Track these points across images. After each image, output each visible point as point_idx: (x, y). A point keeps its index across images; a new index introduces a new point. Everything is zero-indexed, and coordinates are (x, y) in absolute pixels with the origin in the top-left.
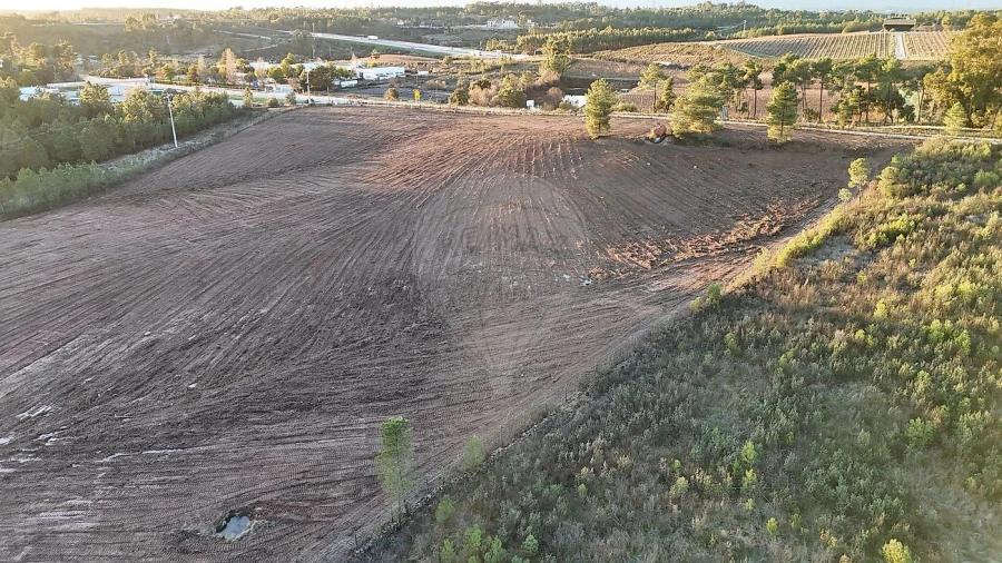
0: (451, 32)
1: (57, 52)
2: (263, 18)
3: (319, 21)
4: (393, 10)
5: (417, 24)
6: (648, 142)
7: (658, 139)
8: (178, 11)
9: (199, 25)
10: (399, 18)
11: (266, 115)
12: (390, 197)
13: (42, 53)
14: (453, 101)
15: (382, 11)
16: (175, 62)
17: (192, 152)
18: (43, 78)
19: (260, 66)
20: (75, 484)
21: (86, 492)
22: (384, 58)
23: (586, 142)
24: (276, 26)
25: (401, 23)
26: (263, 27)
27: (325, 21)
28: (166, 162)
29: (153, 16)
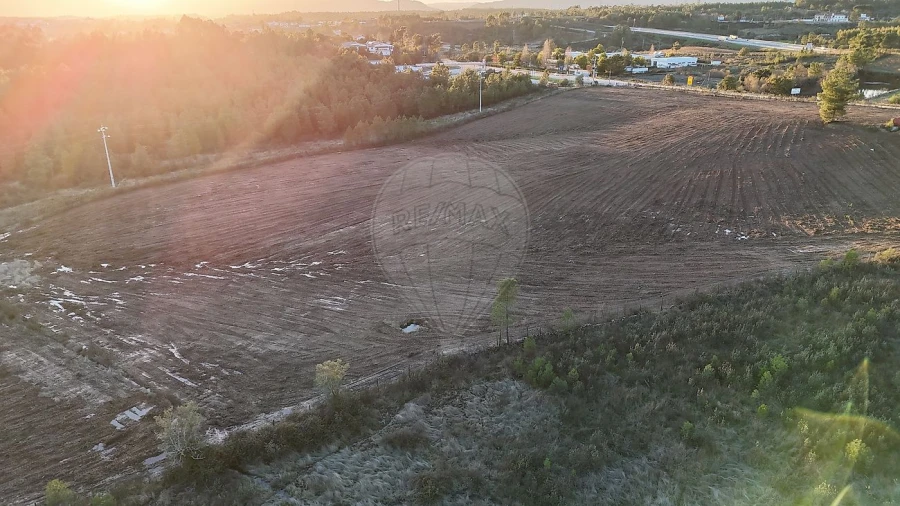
0: (771, 26)
1: (430, 41)
2: (595, 15)
3: (641, 18)
4: (717, 6)
5: (738, 18)
6: (883, 130)
7: (895, 128)
8: (529, 10)
9: (540, 22)
10: (720, 13)
11: (554, 92)
12: (611, 156)
13: (419, 42)
14: (722, 87)
15: (706, 7)
16: (508, 51)
17: (489, 115)
18: (416, 59)
19: (572, 54)
20: (342, 289)
21: (345, 295)
22: (684, 50)
23: (817, 126)
24: (604, 22)
25: (721, 18)
26: (592, 23)
27: (647, 16)
28: (468, 121)
29: (508, 14)
